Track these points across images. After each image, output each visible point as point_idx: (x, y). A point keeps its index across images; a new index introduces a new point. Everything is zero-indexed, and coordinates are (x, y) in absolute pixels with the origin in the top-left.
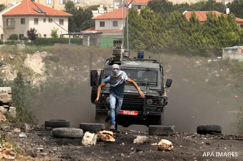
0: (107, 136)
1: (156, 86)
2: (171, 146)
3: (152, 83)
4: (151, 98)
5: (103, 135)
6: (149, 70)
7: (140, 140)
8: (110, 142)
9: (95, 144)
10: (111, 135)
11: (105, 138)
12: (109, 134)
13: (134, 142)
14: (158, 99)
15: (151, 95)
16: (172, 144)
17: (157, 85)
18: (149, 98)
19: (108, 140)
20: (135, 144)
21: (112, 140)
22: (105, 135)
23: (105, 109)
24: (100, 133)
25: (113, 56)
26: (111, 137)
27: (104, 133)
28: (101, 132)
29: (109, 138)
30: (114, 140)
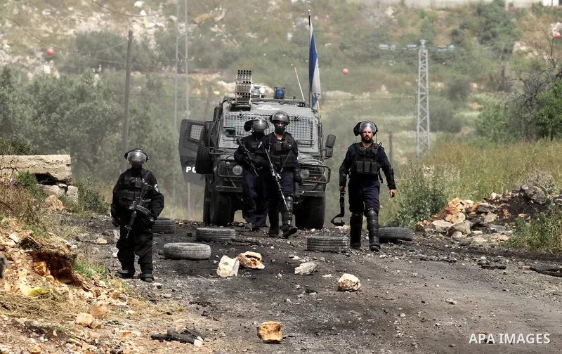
0: (253, 260)
1: (311, 147)
2: (357, 284)
3: (303, 142)
4: (307, 168)
5: (246, 258)
6: (297, 120)
7: (305, 269)
8: (257, 269)
9: (236, 275)
10: (259, 259)
11: (250, 264)
12: (256, 258)
13: (296, 272)
14: (319, 169)
15: (307, 163)
16: (359, 281)
17: (311, 145)
18: (305, 169)
19: (254, 267)
20: (298, 274)
21: (261, 266)
22: (249, 259)
23: (232, 186)
24: (241, 256)
25: (238, 96)
26: (258, 262)
27: (248, 256)
28: (243, 254)
29: (255, 264)
30: (263, 267)
